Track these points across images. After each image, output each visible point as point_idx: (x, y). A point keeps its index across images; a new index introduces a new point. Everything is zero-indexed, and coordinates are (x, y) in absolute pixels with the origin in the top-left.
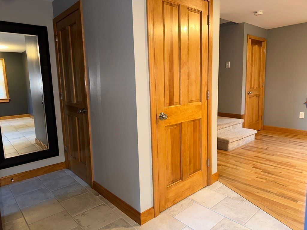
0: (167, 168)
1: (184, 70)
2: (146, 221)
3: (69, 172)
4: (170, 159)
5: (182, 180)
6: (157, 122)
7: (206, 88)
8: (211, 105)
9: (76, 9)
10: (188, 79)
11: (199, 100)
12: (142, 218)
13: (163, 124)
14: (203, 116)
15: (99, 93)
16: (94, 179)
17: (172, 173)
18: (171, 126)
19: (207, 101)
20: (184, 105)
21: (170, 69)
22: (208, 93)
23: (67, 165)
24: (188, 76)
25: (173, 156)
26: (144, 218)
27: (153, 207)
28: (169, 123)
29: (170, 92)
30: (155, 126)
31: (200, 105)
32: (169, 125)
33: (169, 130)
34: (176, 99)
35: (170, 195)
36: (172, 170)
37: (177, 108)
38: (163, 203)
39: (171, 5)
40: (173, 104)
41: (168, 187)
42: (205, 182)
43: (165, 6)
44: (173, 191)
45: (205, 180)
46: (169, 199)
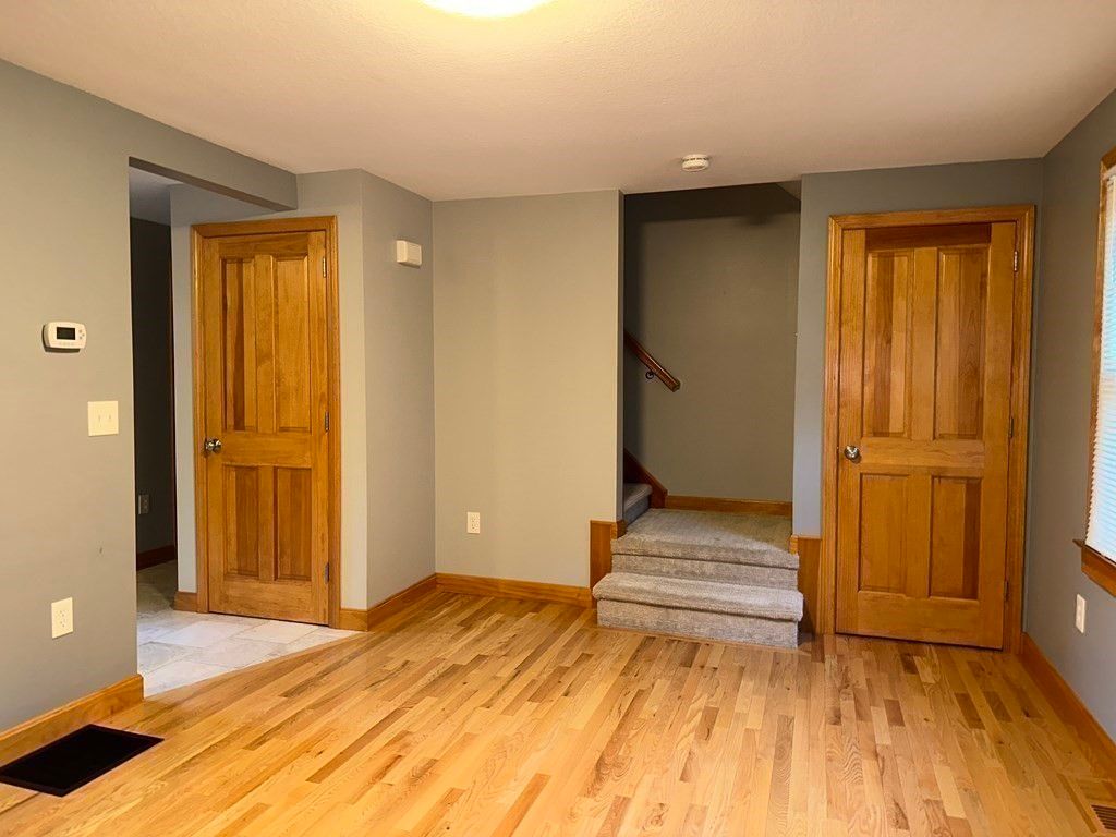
0: (227, 541)
1: (266, 369)
2: (181, 609)
4: (233, 527)
5: (259, 579)
6: (206, 453)
7: (324, 406)
10: (278, 386)
11: (309, 430)
12: (178, 600)
13: (218, 460)
14: (315, 464)
17: (238, 553)
18: (237, 467)
19: (326, 434)
20: (264, 433)
22: (327, 418)
24: (279, 379)
25: (239, 524)
27: (196, 594)
29: (235, 406)
31: (307, 441)
32: (232, 463)
33: (234, 474)
34: (249, 420)
35: (231, 592)
36: (238, 550)
37: (247, 436)
38: (216, 597)
39: (240, 261)
40: (243, 429)
41: (227, 575)
42: (321, 615)
43: (228, 266)
44: (237, 588)
45: (321, 612)
46: (227, 597)
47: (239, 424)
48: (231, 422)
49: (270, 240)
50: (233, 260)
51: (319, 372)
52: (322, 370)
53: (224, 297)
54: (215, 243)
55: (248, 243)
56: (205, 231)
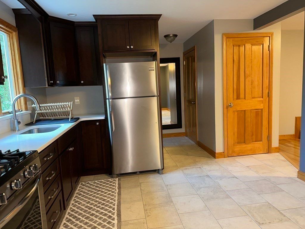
0: (234, 134)
1: (248, 80)
2: (218, 158)
3: (187, 138)
4: (236, 130)
5: (245, 144)
6: (227, 108)
7: (268, 90)
8: (272, 101)
9: (193, 49)
10: (252, 85)
11: (261, 97)
12: (216, 155)
13: (231, 110)
14: (264, 107)
15: (202, 91)
16: (198, 140)
17: (238, 137)
18: (237, 111)
19: (268, 98)
20: (248, 100)
21: (237, 80)
22: (269, 93)
23: (185, 134)
24: (252, 83)
25: (238, 128)
26: (217, 155)
27: (224, 152)
28: (236, 109)
29: (237, 92)
30: (225, 110)
31: (261, 100)
32: (235, 110)
33: (236, 113)
34: (242, 96)
35: (236, 150)
36: (238, 136)
37: (242, 101)
38: (230, 152)
39: (239, 46)
40: (239, 99)
41: (234, 145)
42: (266, 150)
43: (235, 48)
44: (238, 148)
45: (266, 149)
46: (234, 151)
47: (238, 97)
48: (235, 97)
49: (252, 39)
50: (236, 46)
51: (266, 79)
52: (267, 79)
53: (233, 57)
54: (231, 40)
55: (243, 40)
56: (228, 36)
